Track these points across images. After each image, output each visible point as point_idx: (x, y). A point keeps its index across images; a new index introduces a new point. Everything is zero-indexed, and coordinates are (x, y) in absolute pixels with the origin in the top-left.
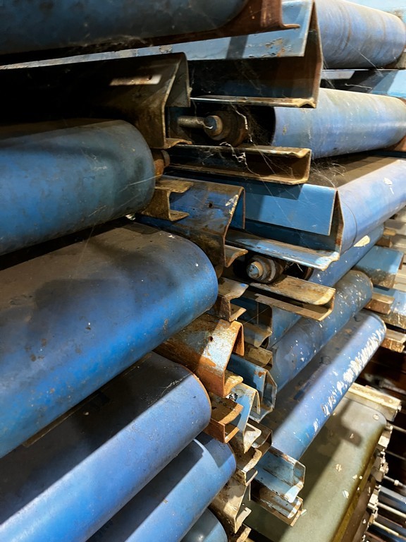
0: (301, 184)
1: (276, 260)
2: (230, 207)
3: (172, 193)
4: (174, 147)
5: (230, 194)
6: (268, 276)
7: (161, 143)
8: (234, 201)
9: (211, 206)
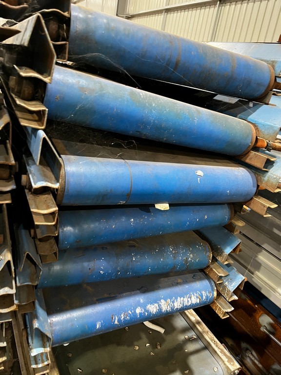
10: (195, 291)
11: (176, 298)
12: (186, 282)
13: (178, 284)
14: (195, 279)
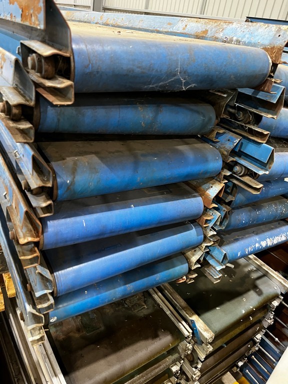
0: (263, 143)
1: (245, 167)
2: (235, 142)
3: (218, 132)
4: (224, 118)
5: (237, 138)
6: (240, 173)
7: (220, 115)
8: (237, 141)
9: (229, 140)
10: (283, 233)
11: (275, 237)
12: (276, 227)
13: (272, 229)
14: (280, 226)
